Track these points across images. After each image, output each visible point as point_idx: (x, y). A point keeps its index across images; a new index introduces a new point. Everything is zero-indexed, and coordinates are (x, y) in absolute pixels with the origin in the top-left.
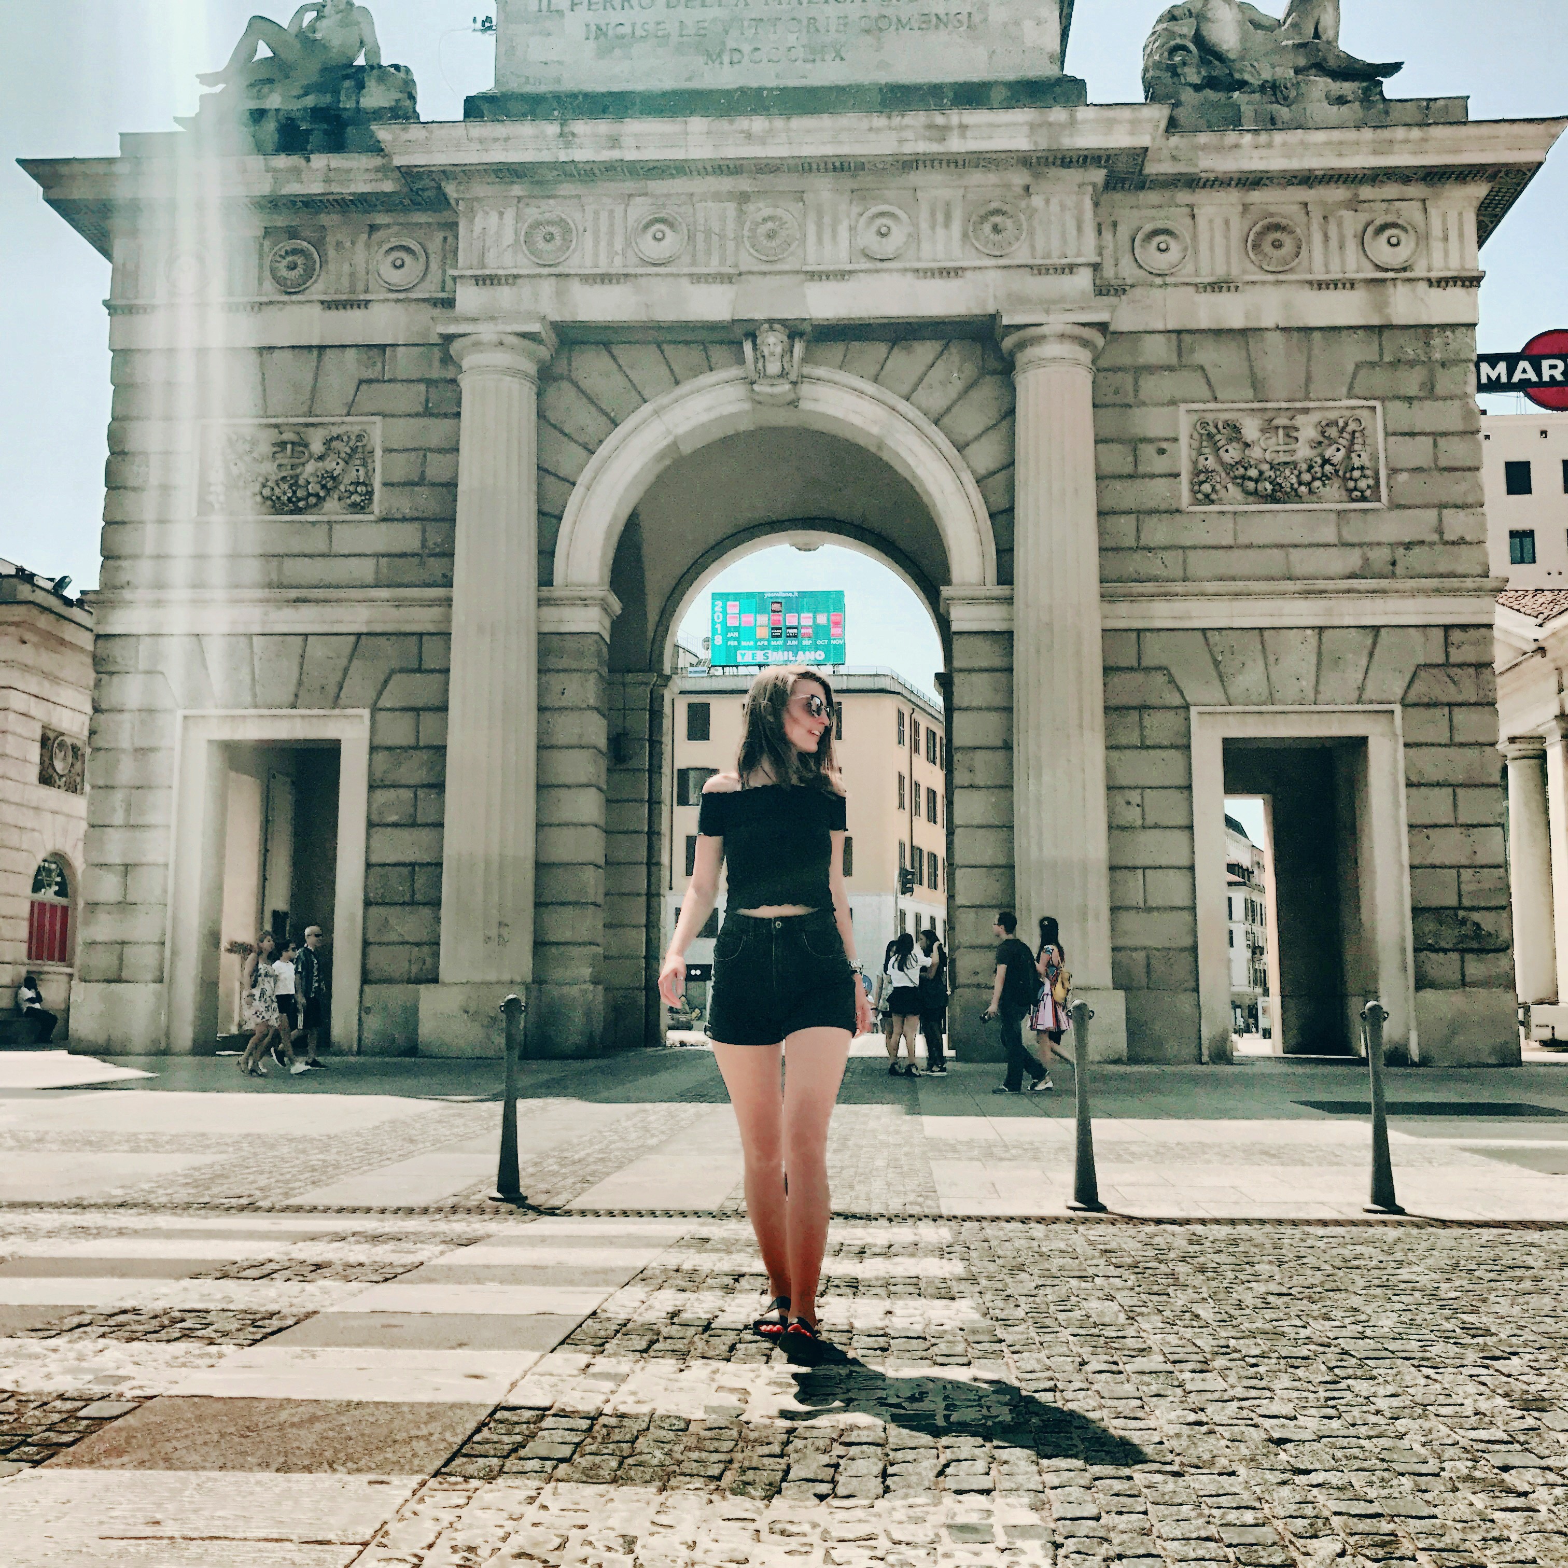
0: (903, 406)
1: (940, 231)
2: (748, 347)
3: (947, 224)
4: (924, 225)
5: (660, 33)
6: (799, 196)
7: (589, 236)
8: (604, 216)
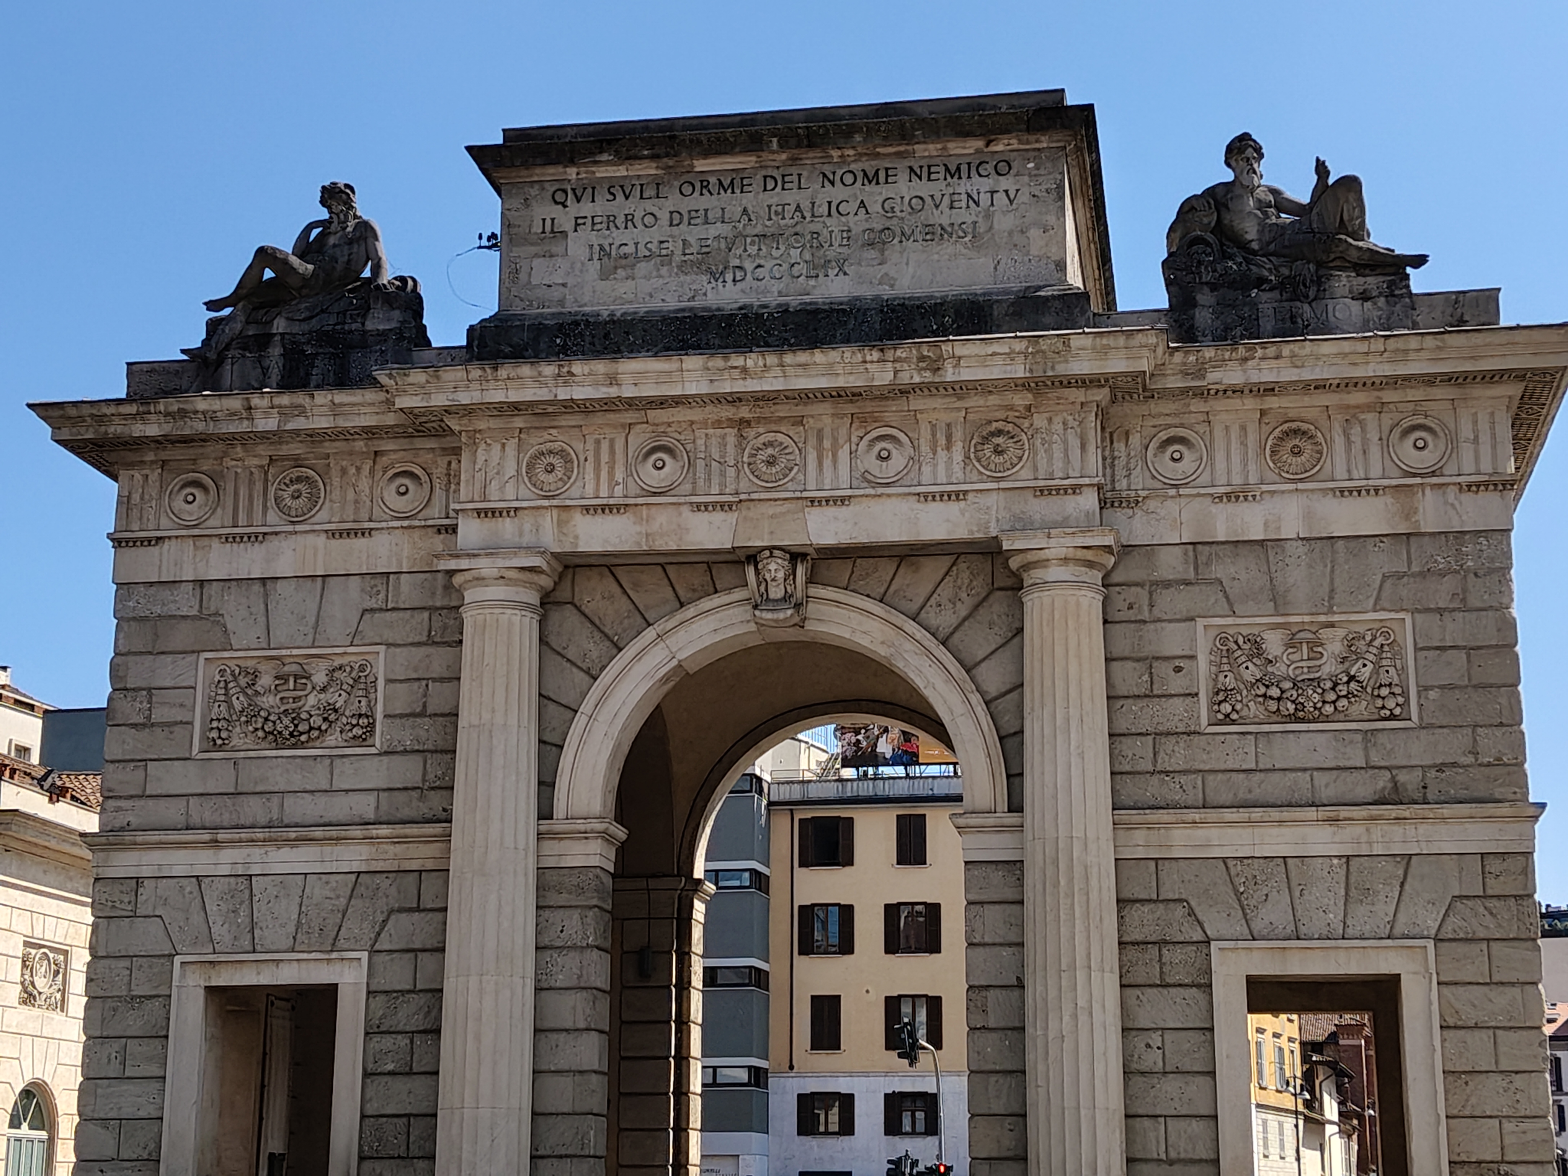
0: (911, 626)
1: (942, 454)
2: (750, 572)
3: (948, 448)
4: (925, 448)
5: (664, 252)
6: (799, 421)
7: (590, 466)
8: (605, 446)
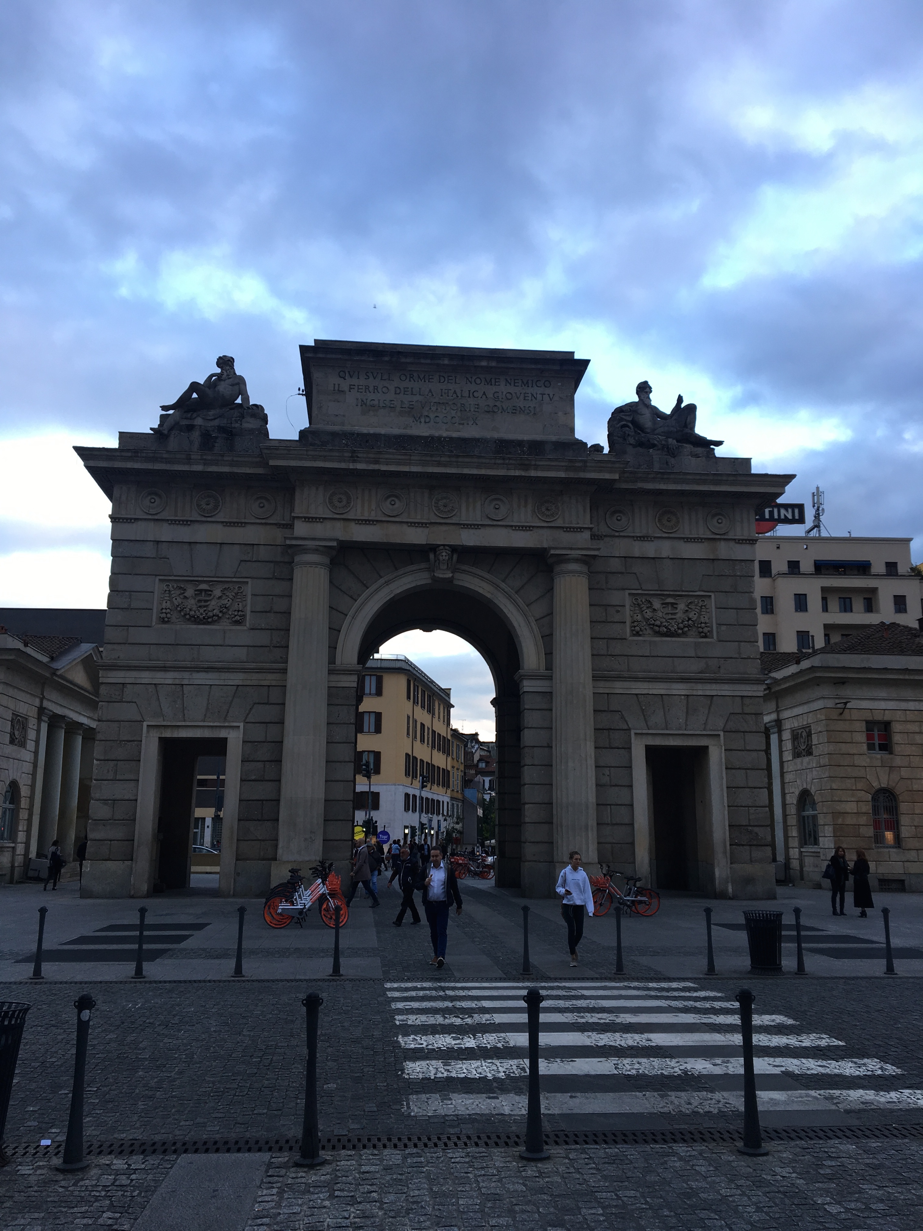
0: (503, 585)
1: (522, 509)
2: (432, 556)
3: (526, 506)
4: (515, 505)
5: (392, 406)
6: (459, 490)
7: (359, 501)
